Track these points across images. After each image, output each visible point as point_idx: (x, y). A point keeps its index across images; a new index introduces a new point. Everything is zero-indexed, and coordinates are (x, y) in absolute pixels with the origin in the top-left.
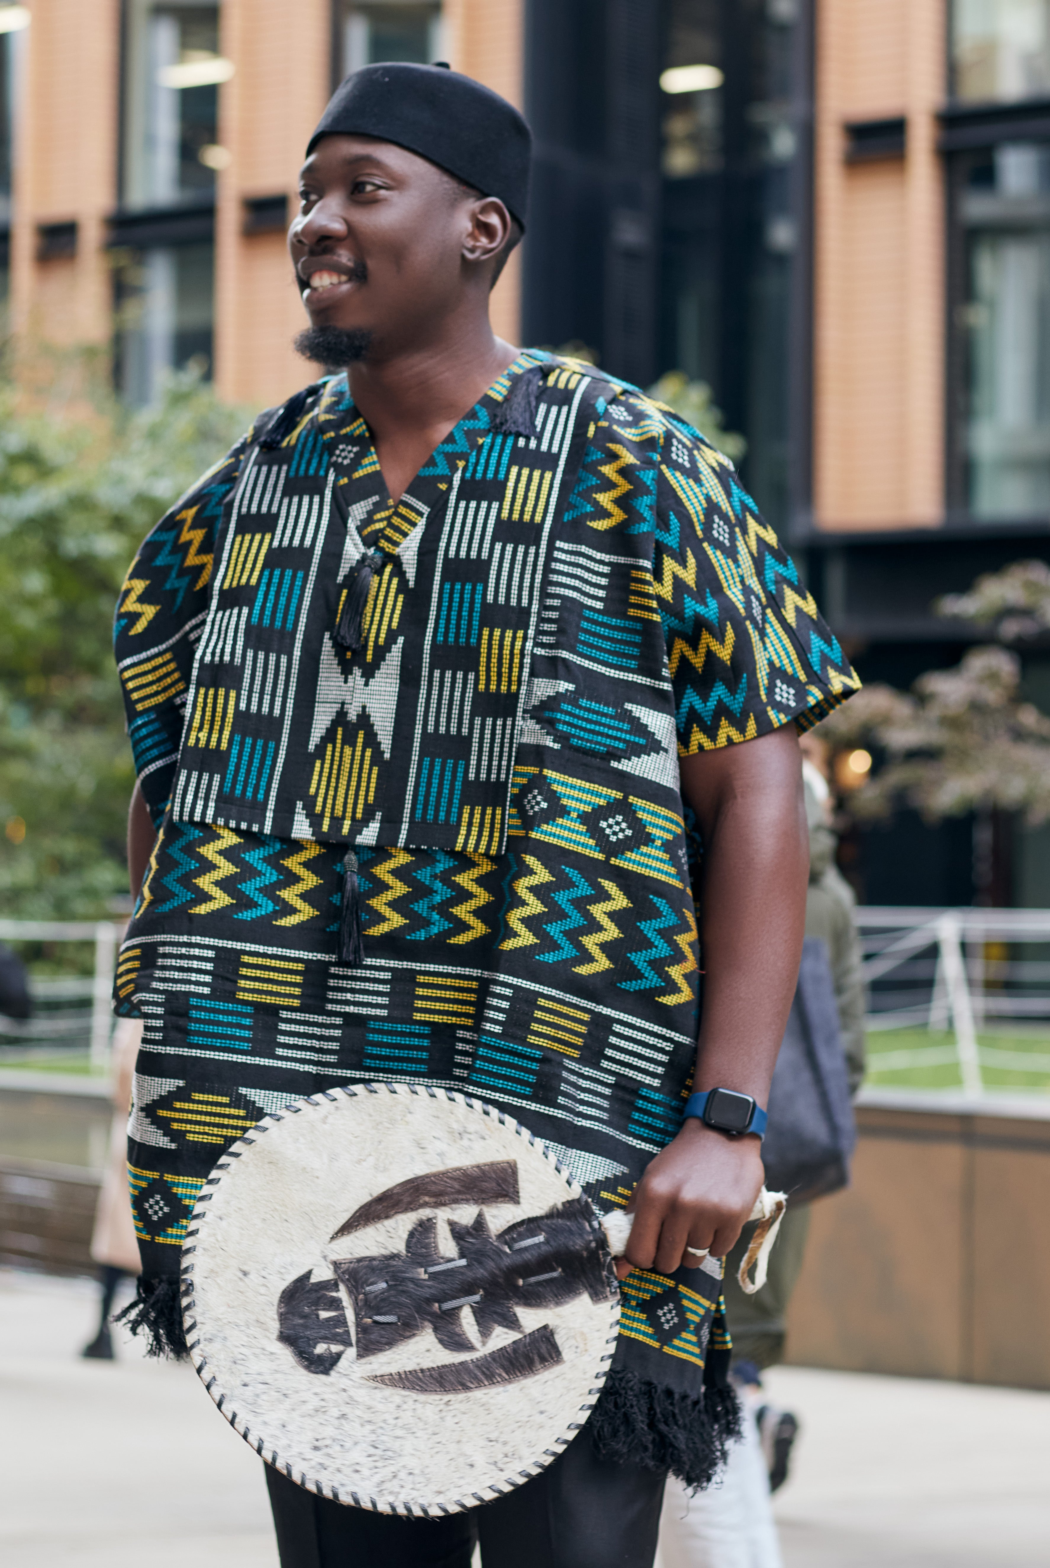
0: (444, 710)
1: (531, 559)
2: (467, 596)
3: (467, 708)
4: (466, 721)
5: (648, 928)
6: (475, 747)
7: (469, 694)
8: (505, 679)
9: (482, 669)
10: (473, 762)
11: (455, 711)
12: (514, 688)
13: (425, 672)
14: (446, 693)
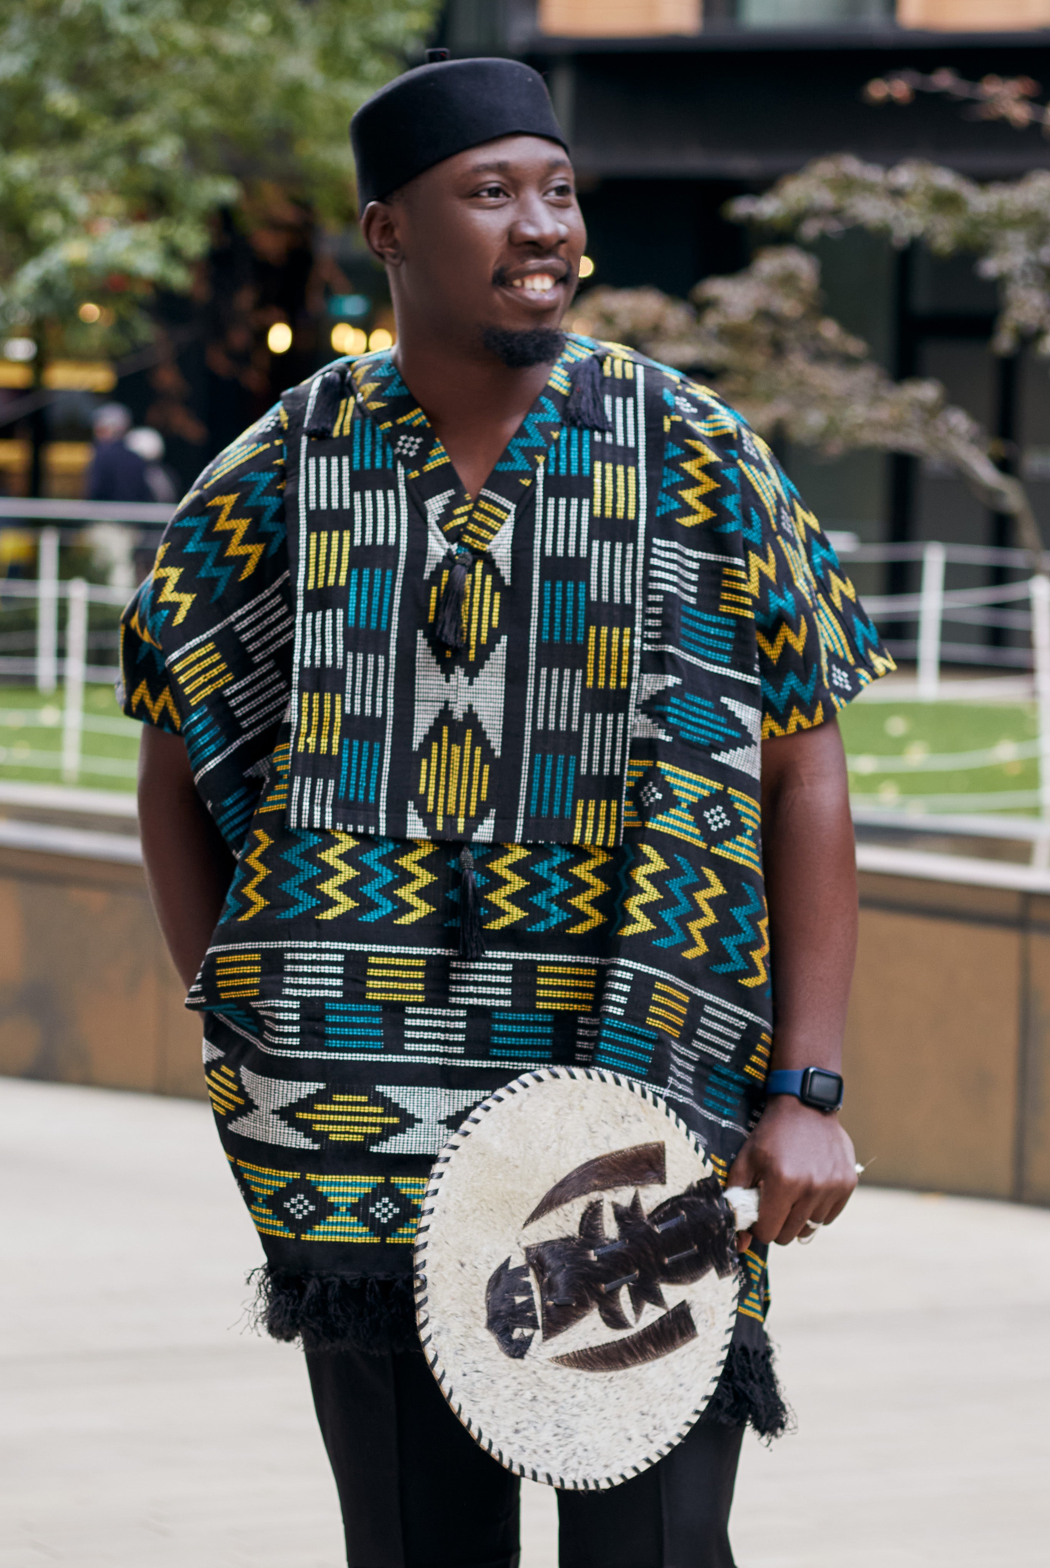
0: (553, 707)
1: (629, 556)
2: (570, 595)
3: (576, 705)
4: (576, 718)
5: (739, 913)
6: (585, 742)
7: (577, 691)
8: (613, 675)
9: (590, 666)
10: (584, 757)
11: (564, 708)
12: (624, 684)
13: (532, 671)
14: (554, 690)
